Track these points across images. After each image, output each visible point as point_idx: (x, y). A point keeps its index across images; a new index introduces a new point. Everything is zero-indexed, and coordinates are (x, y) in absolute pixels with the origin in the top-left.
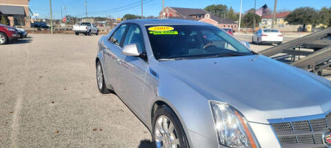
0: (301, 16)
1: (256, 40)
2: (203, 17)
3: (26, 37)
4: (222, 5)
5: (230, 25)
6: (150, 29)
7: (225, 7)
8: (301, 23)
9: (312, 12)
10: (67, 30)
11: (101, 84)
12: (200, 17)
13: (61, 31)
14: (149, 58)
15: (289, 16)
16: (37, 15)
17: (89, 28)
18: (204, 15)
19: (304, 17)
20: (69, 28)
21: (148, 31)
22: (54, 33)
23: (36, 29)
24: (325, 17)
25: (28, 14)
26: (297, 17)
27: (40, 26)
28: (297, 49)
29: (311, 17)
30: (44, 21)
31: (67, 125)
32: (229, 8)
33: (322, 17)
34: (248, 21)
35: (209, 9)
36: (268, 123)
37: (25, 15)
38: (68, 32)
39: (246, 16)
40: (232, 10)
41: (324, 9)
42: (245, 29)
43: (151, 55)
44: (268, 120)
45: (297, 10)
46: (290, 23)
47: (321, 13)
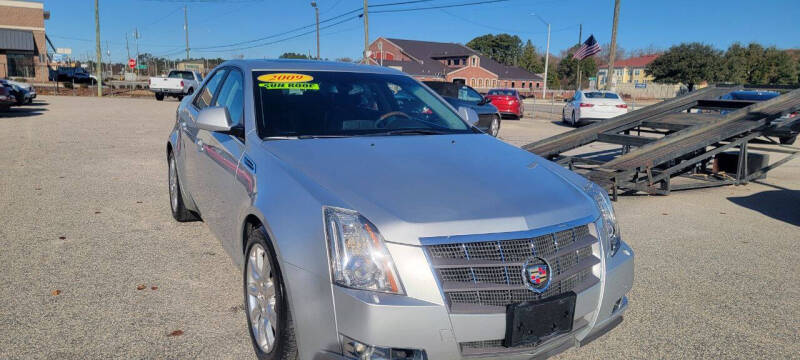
0: (684, 64)
1: (569, 116)
2: (465, 63)
3: (30, 102)
4: (507, 36)
5: (527, 83)
6: (260, 78)
7: (516, 40)
8: (683, 79)
9: (707, 55)
10: (139, 87)
11: (176, 200)
12: (457, 63)
13: (123, 91)
14: (247, 134)
15: (657, 63)
16: (68, 51)
17: (189, 83)
18: (465, 58)
19: (689, 66)
20: (143, 84)
21: (256, 82)
22: (104, 95)
23: (61, 85)
24: (736, 66)
25: (43, 48)
26: (675, 67)
27: (72, 78)
28: (633, 134)
29: (704, 65)
30: (84, 66)
31: (82, 280)
32: (525, 42)
33: (730, 68)
34: (568, 74)
35: (477, 45)
36: (419, 243)
37: (36, 52)
38: (138, 92)
39: (563, 63)
40: (530, 48)
41: (736, 48)
42: (559, 93)
43: (251, 130)
44: (421, 239)
45: (675, 49)
46: (658, 79)
47: (728, 56)
